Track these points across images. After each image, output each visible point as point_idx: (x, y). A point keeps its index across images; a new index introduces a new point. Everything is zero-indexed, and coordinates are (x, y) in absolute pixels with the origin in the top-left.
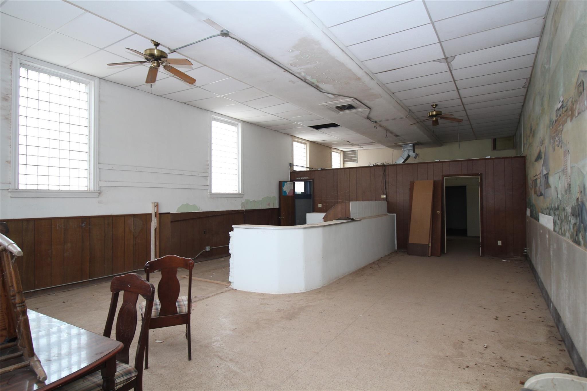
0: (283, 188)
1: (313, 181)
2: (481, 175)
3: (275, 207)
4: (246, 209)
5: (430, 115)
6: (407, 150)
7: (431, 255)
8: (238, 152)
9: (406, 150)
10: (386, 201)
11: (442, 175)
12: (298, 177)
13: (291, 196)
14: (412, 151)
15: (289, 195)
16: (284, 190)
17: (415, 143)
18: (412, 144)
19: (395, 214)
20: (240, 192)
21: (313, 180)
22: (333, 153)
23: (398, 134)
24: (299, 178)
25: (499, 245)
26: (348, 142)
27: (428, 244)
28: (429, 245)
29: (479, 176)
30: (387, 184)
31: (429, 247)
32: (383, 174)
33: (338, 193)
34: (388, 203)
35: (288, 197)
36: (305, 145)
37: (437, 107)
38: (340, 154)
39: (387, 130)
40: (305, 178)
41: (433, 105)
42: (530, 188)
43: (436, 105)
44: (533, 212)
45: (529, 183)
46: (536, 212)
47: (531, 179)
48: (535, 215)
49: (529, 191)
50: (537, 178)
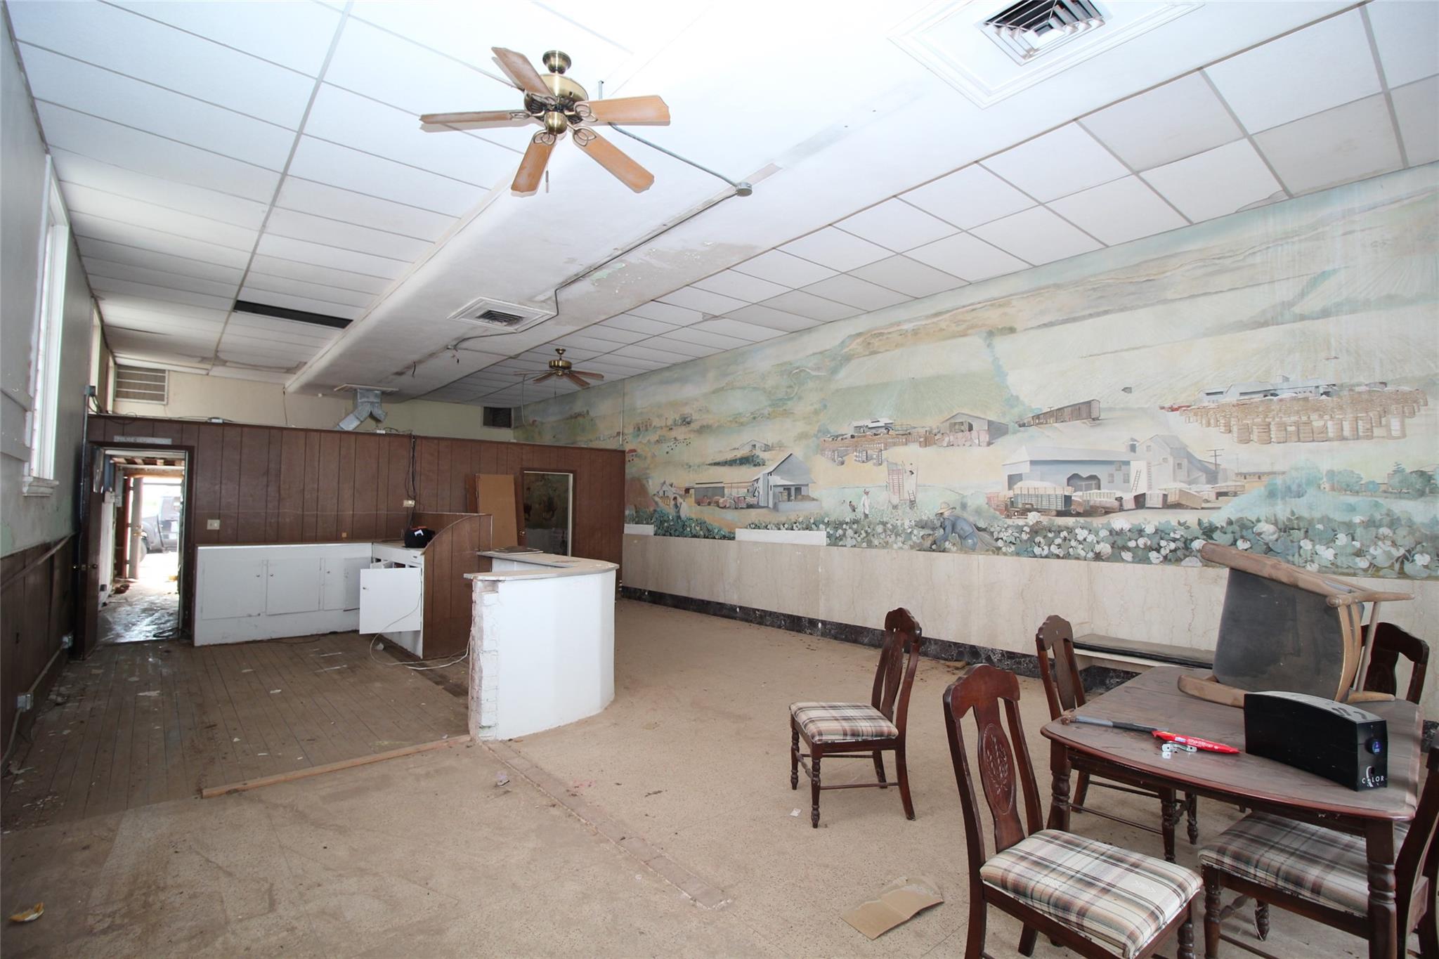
2: (575, 473)
6: (368, 402)
9: (366, 402)
11: (521, 468)
14: (379, 407)
18: (379, 392)
26: (219, 351)
32: (411, 454)
33: (279, 492)
37: (564, 353)
39: (418, 362)
41: (560, 350)
42: (665, 497)
43: (564, 350)
44: (689, 529)
45: (657, 490)
46: (710, 528)
47: (671, 485)
48: (701, 533)
49: (654, 501)
50: (724, 487)
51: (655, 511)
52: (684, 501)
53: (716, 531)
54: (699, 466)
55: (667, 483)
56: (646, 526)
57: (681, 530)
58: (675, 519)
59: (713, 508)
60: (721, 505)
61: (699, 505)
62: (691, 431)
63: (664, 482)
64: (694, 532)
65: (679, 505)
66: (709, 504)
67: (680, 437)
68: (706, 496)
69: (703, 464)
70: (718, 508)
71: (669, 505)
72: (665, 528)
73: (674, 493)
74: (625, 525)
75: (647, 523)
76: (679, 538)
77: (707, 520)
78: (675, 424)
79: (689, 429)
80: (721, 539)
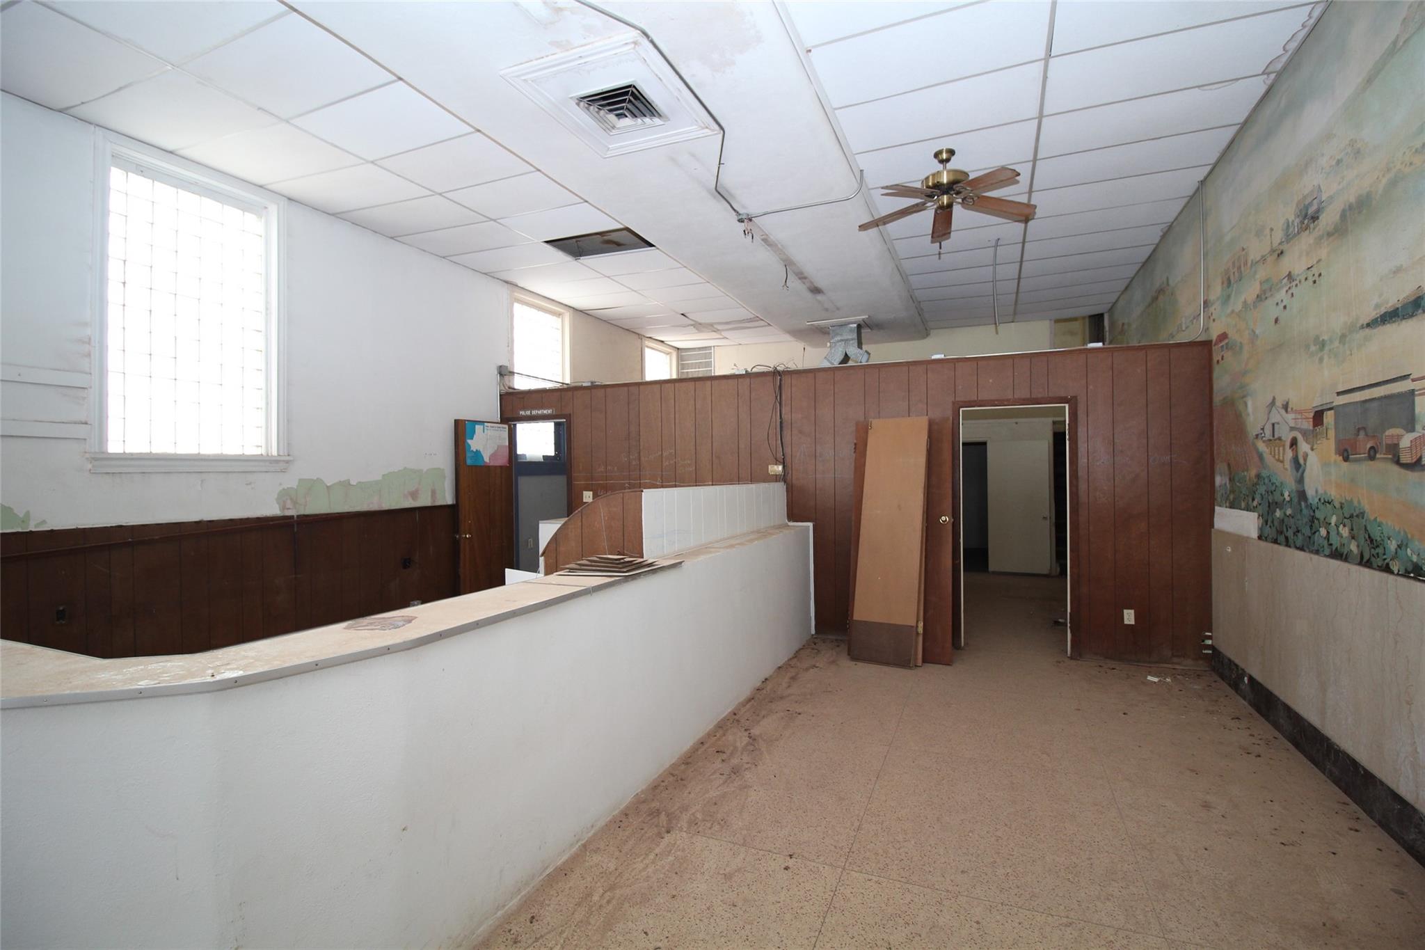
0: (469, 441)
1: (569, 423)
2: (1072, 402)
3: (440, 502)
4: (302, 512)
5: (930, 184)
6: (842, 340)
7: (925, 661)
8: (267, 309)
9: (839, 341)
10: (783, 483)
11: (954, 403)
12: (524, 408)
13: (501, 467)
14: (856, 344)
15: (491, 464)
16: (474, 448)
17: (863, 320)
18: (855, 325)
19: (810, 525)
20: (275, 453)
21: (568, 417)
22: (648, 352)
23: (820, 284)
24: (528, 413)
25: (1126, 622)
26: (682, 314)
27: (914, 624)
28: (917, 626)
29: (1067, 406)
30: (787, 433)
31: (918, 634)
32: (776, 397)
33: (640, 459)
34: (791, 490)
35: (487, 469)
36: (560, 320)
37: (954, 160)
38: (668, 356)
39: (788, 263)
40: (545, 412)
41: (940, 152)
42: (1275, 441)
43: (951, 152)
44: (1323, 532)
45: (1260, 426)
46: (1376, 535)
47: (1286, 407)
48: (1353, 547)
49: (1257, 450)
50: (1412, 393)
51: (1258, 476)
52: (1312, 449)
53: (1392, 546)
54: (1343, 338)
55: (1279, 403)
56: (1245, 513)
57: (1307, 531)
58: (1295, 500)
59: (1384, 468)
60: (1405, 459)
61: (1346, 459)
62: (1320, 238)
63: (1273, 403)
64: (1335, 540)
65: (1301, 461)
66: (1372, 454)
67: (1299, 269)
68: (1364, 428)
69: (1352, 328)
70: (1396, 468)
71: (1282, 462)
72: (1276, 523)
73: (1292, 429)
74: (1217, 508)
75: (1248, 509)
76: (1302, 553)
77: (1367, 508)
78: (1289, 237)
79: (1316, 233)
80: (1406, 575)
